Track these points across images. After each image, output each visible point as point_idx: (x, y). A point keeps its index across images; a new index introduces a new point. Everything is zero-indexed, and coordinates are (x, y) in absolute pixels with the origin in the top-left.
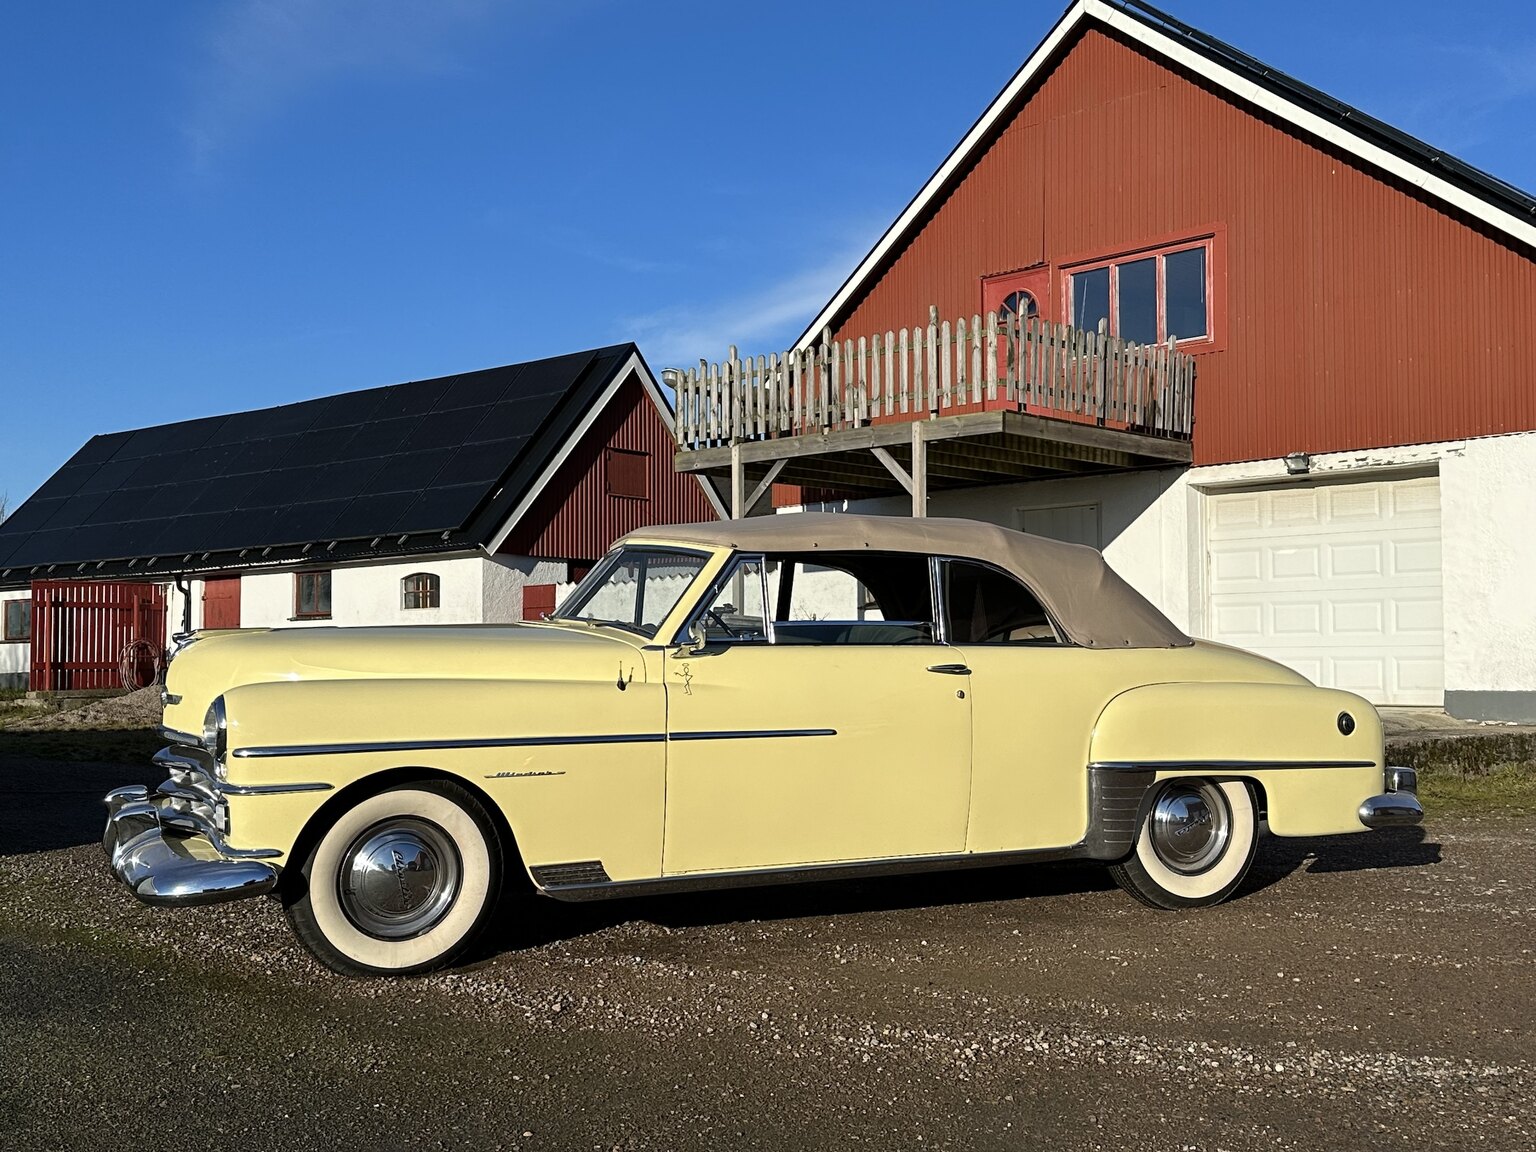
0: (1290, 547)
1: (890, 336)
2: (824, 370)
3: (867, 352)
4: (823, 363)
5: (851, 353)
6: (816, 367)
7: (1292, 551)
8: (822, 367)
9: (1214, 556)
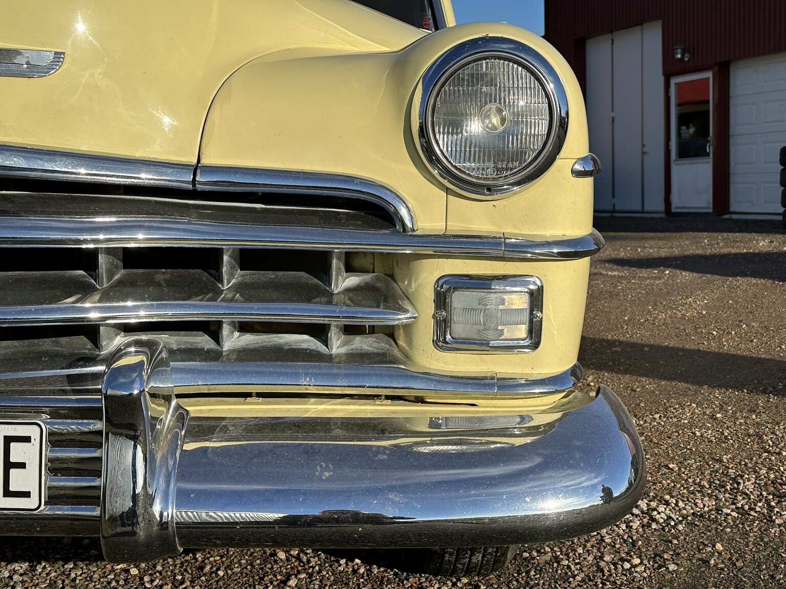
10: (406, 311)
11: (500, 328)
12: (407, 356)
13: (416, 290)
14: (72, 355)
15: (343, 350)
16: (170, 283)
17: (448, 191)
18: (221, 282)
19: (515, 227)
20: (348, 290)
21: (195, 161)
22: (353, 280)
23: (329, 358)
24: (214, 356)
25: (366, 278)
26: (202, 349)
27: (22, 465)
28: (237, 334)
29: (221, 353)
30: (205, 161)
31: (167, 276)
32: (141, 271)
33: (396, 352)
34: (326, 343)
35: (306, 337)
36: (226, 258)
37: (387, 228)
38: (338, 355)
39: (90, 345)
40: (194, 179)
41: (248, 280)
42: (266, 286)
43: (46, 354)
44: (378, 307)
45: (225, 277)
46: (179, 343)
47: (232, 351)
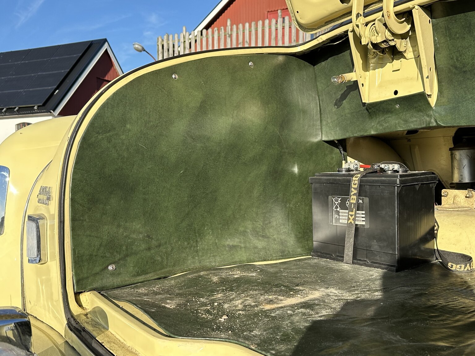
1: (260, 23)
2: (229, 36)
3: (249, 29)
4: (228, 34)
5: (241, 29)
6: (225, 36)
8: (228, 35)
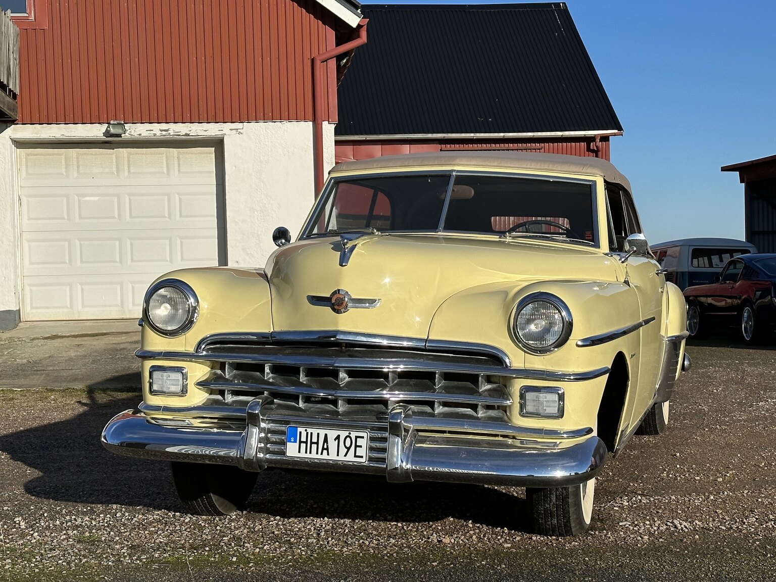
0: (93, 195)
7: (96, 199)
9: (24, 200)
10: (510, 400)
11: (544, 408)
12: (510, 419)
13: (513, 392)
14: (378, 411)
15: (483, 415)
16: (415, 385)
17: (525, 352)
18: (435, 385)
19: (552, 367)
20: (486, 390)
21: (427, 338)
22: (489, 387)
23: (477, 418)
24: (432, 415)
25: (495, 386)
26: (427, 412)
27: (361, 446)
28: (441, 407)
29: (434, 414)
30: (430, 338)
31: (414, 382)
32: (405, 380)
33: (506, 418)
34: (476, 412)
35: (469, 410)
36: (437, 376)
37: (500, 366)
38: (482, 417)
39: (384, 408)
40: (425, 345)
41: (446, 385)
42: (453, 387)
43: (369, 410)
44: (500, 398)
45: (437, 383)
46: (418, 409)
47: (440, 414)
